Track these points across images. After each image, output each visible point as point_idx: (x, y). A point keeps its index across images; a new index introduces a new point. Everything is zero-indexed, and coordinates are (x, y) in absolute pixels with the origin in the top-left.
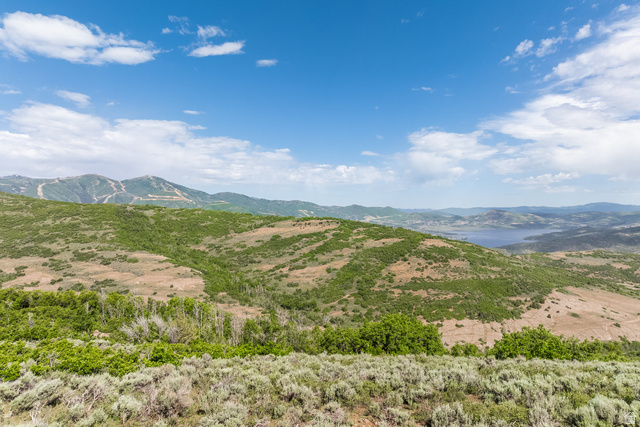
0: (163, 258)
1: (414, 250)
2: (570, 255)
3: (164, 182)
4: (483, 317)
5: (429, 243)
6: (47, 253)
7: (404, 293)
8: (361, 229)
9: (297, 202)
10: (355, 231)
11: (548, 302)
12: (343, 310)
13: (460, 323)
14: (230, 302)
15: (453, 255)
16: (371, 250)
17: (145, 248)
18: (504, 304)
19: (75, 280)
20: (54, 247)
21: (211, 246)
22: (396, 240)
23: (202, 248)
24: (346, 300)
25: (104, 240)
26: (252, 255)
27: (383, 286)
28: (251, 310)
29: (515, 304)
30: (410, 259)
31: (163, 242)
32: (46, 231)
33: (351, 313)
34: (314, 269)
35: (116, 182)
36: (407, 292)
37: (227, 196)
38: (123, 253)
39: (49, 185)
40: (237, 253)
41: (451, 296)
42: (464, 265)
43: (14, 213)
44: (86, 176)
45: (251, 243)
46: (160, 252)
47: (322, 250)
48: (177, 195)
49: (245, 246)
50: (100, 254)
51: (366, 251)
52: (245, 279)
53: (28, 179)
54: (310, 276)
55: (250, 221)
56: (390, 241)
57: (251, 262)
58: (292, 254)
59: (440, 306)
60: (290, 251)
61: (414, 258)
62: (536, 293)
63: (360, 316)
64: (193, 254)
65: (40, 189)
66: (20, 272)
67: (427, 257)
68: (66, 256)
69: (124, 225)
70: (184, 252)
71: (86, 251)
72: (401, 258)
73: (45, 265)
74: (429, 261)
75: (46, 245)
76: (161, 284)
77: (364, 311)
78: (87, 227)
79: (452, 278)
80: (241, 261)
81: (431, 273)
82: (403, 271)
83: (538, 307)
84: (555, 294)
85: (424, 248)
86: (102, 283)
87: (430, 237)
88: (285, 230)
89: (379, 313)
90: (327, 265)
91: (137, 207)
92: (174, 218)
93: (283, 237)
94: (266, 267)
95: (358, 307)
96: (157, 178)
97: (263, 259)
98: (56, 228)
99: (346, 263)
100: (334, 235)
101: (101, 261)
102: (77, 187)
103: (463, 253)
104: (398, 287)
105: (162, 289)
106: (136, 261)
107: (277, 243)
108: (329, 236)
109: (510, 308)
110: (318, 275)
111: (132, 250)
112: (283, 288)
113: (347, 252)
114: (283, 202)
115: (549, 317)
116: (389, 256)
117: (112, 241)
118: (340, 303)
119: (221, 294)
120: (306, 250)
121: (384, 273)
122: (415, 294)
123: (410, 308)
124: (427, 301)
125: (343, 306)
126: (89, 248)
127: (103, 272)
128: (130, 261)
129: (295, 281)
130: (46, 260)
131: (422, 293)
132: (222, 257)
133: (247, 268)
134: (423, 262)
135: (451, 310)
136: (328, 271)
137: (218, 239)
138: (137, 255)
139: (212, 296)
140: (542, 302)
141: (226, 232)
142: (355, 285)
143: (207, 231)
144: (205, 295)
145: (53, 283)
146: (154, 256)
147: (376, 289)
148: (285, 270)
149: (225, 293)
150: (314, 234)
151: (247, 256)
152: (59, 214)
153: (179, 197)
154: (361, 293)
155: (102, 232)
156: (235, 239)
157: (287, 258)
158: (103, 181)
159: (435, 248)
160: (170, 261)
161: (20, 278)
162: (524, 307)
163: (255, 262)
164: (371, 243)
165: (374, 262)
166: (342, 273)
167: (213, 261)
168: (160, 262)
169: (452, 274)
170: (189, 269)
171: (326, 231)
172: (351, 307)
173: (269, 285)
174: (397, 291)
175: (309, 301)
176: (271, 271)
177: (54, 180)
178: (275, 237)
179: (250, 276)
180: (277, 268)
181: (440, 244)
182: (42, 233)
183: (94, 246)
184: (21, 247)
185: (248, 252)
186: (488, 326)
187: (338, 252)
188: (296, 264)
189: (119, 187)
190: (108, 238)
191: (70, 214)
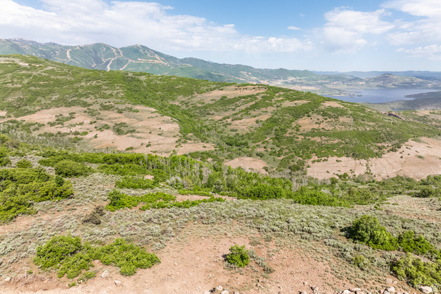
0: (153, 110)
1: (316, 109)
2: (434, 113)
3: (148, 49)
4: (355, 156)
5: (327, 104)
6: (85, 105)
7: (305, 138)
8: (282, 93)
9: (240, 65)
10: (277, 95)
11: (403, 147)
12: (265, 148)
13: (339, 159)
14: (195, 140)
15: (343, 113)
16: (286, 108)
17: (143, 103)
18: (372, 148)
19: (104, 122)
20: (89, 101)
21: (182, 102)
22: (305, 102)
23: (177, 103)
24: (267, 141)
25: (117, 98)
26: (208, 109)
27: (292, 133)
28: (207, 145)
29: (380, 148)
30: (312, 115)
31: (153, 99)
32: (83, 90)
33: (269, 150)
34: (247, 120)
35: (116, 49)
36: (307, 138)
37: (190, 60)
38: (130, 106)
39: (74, 51)
40: (199, 108)
41: (336, 141)
42: (349, 120)
43: (62, 77)
44: (96, 44)
45: (208, 101)
46: (152, 106)
47: (254, 107)
48: (157, 59)
49: (204, 103)
50: (116, 106)
51: (282, 109)
52: (204, 125)
53: (60, 46)
54: (245, 125)
55: (207, 85)
56: (300, 103)
57: (208, 114)
58: (234, 110)
59: (328, 148)
60: (233, 107)
61: (315, 115)
62: (397, 141)
63: (275, 152)
64: (172, 107)
65: (68, 53)
66: (72, 116)
67: (324, 114)
68: (96, 107)
69: (128, 87)
70: (166, 106)
71: (107, 104)
72: (306, 115)
73: (85, 112)
74: (325, 117)
75: (83, 99)
76: (154, 127)
77: (278, 149)
78: (106, 88)
79: (339, 130)
80: (201, 113)
81: (326, 126)
82: (306, 124)
83: (395, 151)
84: (410, 142)
85: (323, 108)
86: (119, 124)
87: (329, 100)
88: (230, 93)
89: (287, 151)
90: (257, 118)
91: (135, 74)
92: (159, 82)
93: (229, 97)
94: (217, 118)
95: (275, 146)
96: (143, 47)
97: (215, 112)
98: (88, 88)
99: (269, 117)
100: (262, 97)
101: (117, 111)
102: (91, 52)
103: (351, 112)
104: (302, 134)
105: (154, 130)
106: (137, 111)
107: (224, 102)
108: (259, 98)
109: (376, 151)
110: (250, 125)
111: (135, 104)
112: (228, 133)
113: (270, 109)
114: (230, 65)
115: (402, 157)
116: (298, 113)
117: (122, 98)
118: (263, 143)
119: (189, 134)
120: (243, 107)
121: (294, 124)
122: (313, 139)
123: (308, 148)
124: (320, 145)
125: (265, 145)
126: (109, 102)
127: (119, 118)
128: (134, 111)
129: (235, 128)
130: (85, 109)
131: (317, 139)
132: (190, 110)
133: (206, 118)
134: (321, 118)
135: (335, 151)
136: (257, 122)
137: (187, 98)
138: (138, 107)
139: (184, 136)
140: (399, 147)
141: (192, 93)
142: (274, 131)
143: (179, 92)
144: (180, 134)
145: (91, 123)
146: (148, 108)
147: (287, 135)
148: (229, 121)
149: (192, 134)
150: (249, 96)
151: (205, 110)
152: (88, 78)
153: (159, 61)
154: (278, 138)
155: (115, 92)
156: (197, 98)
157: (231, 113)
158: (108, 48)
159: (331, 109)
160: (158, 112)
161: (73, 120)
162: (386, 150)
163: (210, 114)
164: (287, 104)
165: (288, 117)
166: (266, 123)
167: (184, 112)
168: (152, 113)
169: (340, 127)
170: (170, 118)
171: (257, 95)
172: (270, 146)
173: (219, 130)
174: (301, 137)
175: (243, 141)
176: (220, 120)
177: (76, 47)
178: (224, 98)
179: (207, 123)
180: (224, 118)
181: (335, 105)
182: (80, 91)
183: (111, 101)
184: (70, 100)
185: (205, 107)
186: (358, 161)
187: (264, 109)
188: (236, 116)
189: (118, 53)
190: (120, 96)
191: (95, 79)
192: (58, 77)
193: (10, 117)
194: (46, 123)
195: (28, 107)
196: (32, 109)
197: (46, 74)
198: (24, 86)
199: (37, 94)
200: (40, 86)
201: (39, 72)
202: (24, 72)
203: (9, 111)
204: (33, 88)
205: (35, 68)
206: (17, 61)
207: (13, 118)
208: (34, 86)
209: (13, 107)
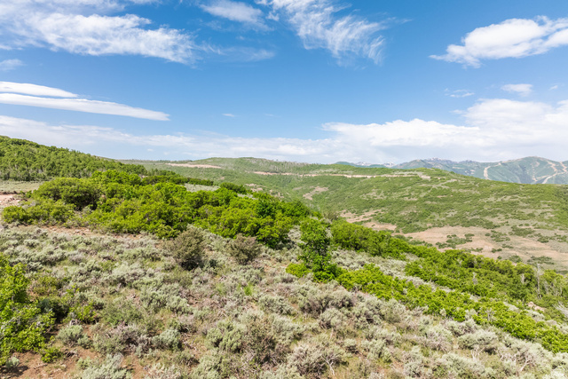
6: (489, 225)
19: (513, 252)
20: (495, 221)
25: (541, 219)
32: (489, 207)
35: (557, 163)
38: (563, 233)
39: (493, 167)
43: (465, 191)
44: (526, 159)
50: (537, 231)
53: (477, 163)
65: (485, 171)
66: (468, 238)
68: (506, 230)
69: (564, 206)
71: (523, 227)
73: (488, 235)
75: (488, 218)
78: (525, 205)
86: (539, 259)
98: (498, 205)
101: (538, 238)
102: (517, 169)
117: (551, 220)
126: (527, 225)
127: (541, 249)
130: (489, 231)
145: (494, 251)
152: (500, 192)
155: (540, 211)
158: (543, 162)
161: (468, 243)
177: (497, 163)
182: (486, 208)
183: (531, 224)
184: (470, 218)
189: (560, 168)
190: (546, 217)
191: (510, 193)
192: (461, 190)
193: (398, 232)
194: (434, 244)
195: (418, 223)
196: (423, 226)
197: (447, 187)
198: (420, 200)
199: (432, 209)
200: (437, 200)
201: (440, 185)
202: (423, 185)
203: (399, 226)
204: (429, 202)
205: (436, 181)
206: (420, 174)
207: (401, 234)
208: (431, 200)
209: (404, 221)
